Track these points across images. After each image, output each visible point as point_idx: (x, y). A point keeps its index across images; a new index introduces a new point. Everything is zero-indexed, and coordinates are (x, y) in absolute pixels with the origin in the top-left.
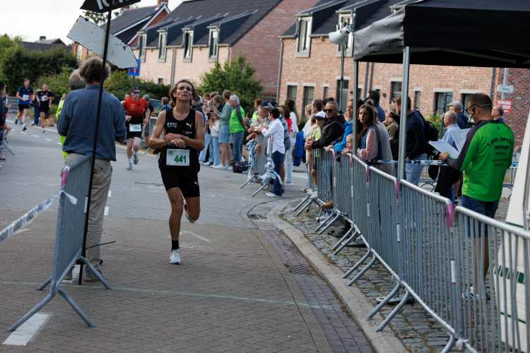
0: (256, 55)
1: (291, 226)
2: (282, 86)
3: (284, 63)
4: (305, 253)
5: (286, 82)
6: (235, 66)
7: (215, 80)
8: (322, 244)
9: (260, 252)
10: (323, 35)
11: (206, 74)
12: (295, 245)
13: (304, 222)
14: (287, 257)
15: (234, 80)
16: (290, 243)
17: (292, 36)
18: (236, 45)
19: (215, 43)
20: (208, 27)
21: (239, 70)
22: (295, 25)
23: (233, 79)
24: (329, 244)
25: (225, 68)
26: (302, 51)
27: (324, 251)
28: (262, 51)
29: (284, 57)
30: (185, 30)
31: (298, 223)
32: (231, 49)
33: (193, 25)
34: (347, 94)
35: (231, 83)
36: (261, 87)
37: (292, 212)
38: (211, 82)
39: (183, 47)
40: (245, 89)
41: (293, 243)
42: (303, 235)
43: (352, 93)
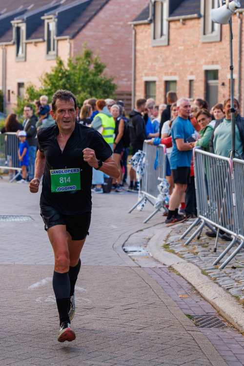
0: (103, 48)
1: (182, 260)
2: (138, 82)
3: (138, 54)
4: (209, 297)
5: (142, 78)
6: (81, 63)
7: (58, 81)
8: (227, 282)
9: (152, 300)
10: (183, 17)
11: (47, 74)
12: (194, 287)
13: (197, 253)
14: (186, 304)
15: (81, 79)
16: (185, 284)
17: (146, 21)
18: (78, 37)
19: (53, 36)
20: (43, 18)
21: (86, 67)
22: (148, 8)
23: (79, 78)
24: (236, 281)
25: (69, 65)
26: (158, 39)
27: (233, 291)
28: (110, 42)
29: (138, 47)
30: (14, 23)
31: (191, 255)
32: (72, 41)
33: (25, 16)
34: (217, 87)
35: (77, 83)
36: (114, 85)
37: (179, 241)
38: (53, 84)
39: (14, 44)
40: (95, 89)
41: (189, 283)
42: (200, 271)
43: (223, 84)
